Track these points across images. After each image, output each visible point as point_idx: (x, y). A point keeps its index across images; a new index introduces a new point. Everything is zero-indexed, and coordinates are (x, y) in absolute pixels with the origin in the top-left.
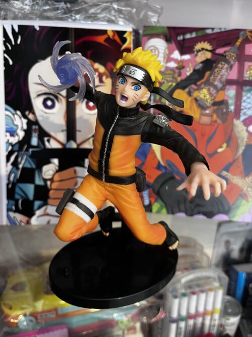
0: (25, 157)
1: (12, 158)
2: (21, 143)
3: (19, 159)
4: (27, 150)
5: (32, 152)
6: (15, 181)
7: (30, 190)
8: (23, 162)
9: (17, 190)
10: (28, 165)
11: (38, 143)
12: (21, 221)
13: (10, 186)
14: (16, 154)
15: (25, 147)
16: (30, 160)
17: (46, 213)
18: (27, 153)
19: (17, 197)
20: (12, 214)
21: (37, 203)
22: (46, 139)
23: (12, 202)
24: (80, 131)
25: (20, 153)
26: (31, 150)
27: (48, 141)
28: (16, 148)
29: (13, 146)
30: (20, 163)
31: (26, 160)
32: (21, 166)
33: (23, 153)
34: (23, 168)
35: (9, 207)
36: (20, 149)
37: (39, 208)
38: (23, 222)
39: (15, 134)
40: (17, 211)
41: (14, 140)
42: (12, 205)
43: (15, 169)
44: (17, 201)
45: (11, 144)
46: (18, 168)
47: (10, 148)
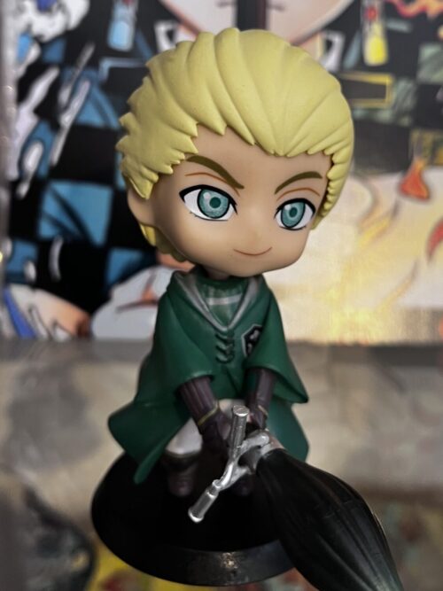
0: (85, 87)
1: (39, 90)
2: (73, 40)
3: (64, 95)
4: (94, 63)
5: (112, 70)
6: (44, 172)
7: (93, 205)
8: (77, 104)
9: (50, 206)
10: (94, 119)
11: (135, 43)
12: (55, 324)
13: (24, 189)
14: (51, 75)
15: (88, 53)
16: (100, 97)
17: (148, 297)
18: (92, 73)
19: (46, 230)
20: (22, 296)
21: (120, 258)
22: (162, 29)
23: (28, 250)
24: (280, 8)
25: (69, 72)
26: (107, 64)
27: (171, 35)
28: (56, 54)
29: (43, 45)
30: (67, 107)
31: (88, 97)
32: (67, 120)
33: (78, 72)
34: (77, 128)
35: (14, 267)
36: (70, 59)
37: (125, 276)
38: (63, 328)
39: (55, 7)
40: (43, 283)
41: (50, 26)
42: (26, 260)
43: (44, 128)
44: (44, 247)
45: (38, 40)
46: (55, 127)
47: (34, 53)
